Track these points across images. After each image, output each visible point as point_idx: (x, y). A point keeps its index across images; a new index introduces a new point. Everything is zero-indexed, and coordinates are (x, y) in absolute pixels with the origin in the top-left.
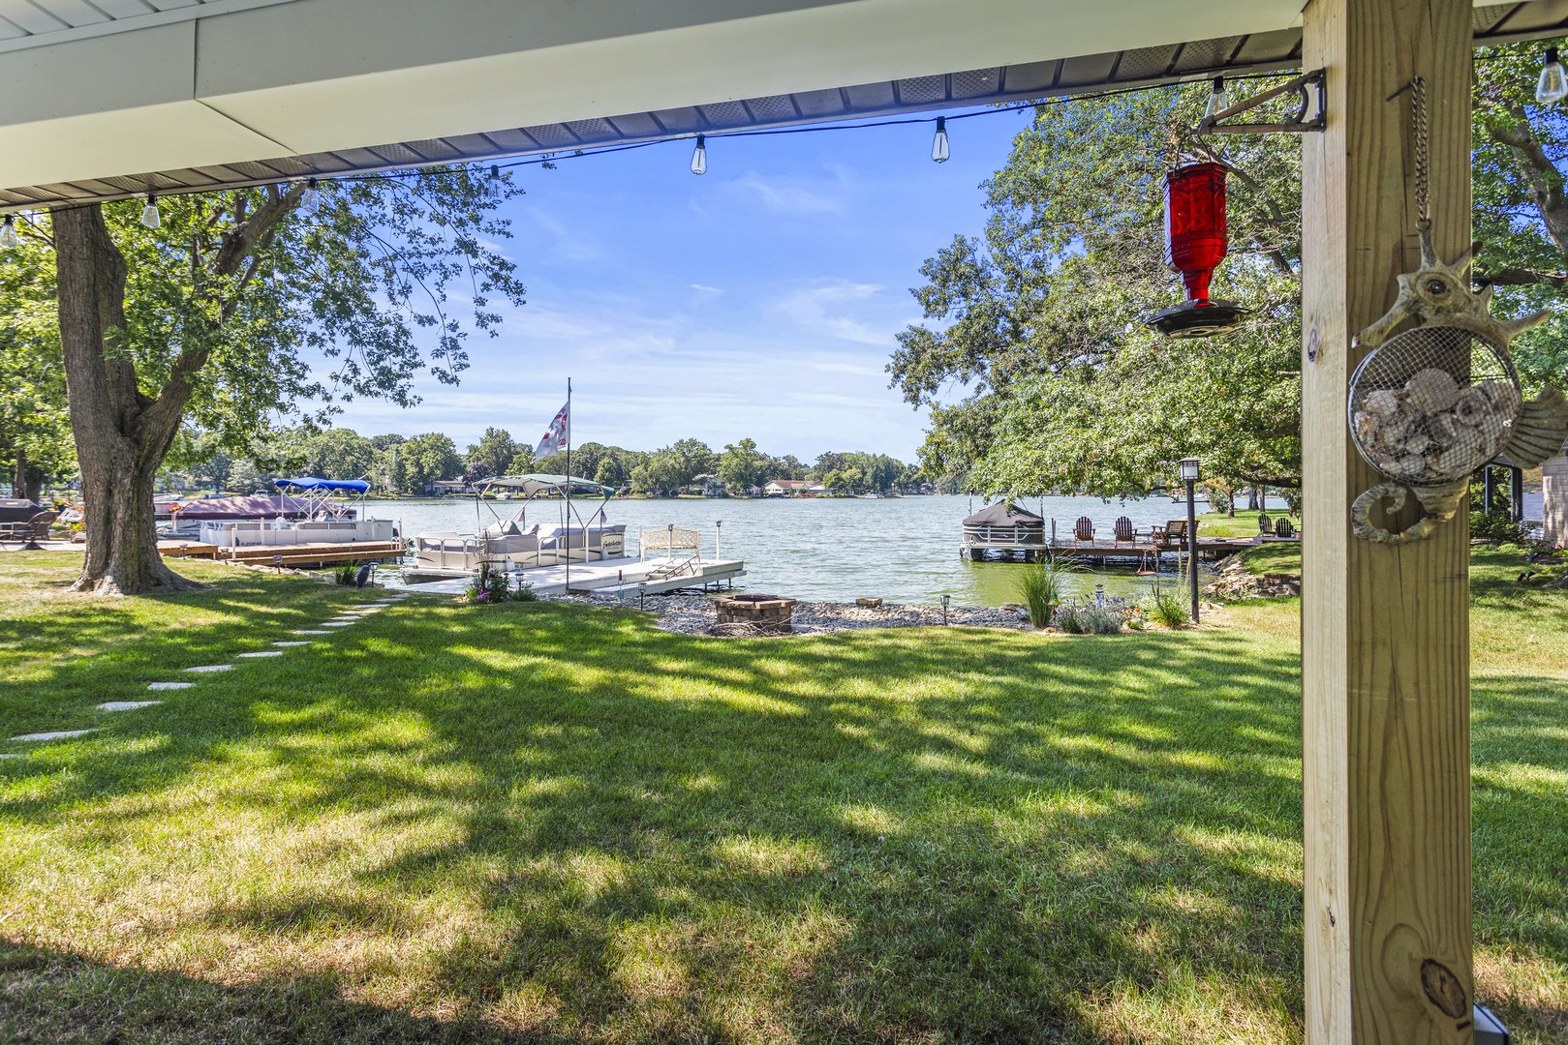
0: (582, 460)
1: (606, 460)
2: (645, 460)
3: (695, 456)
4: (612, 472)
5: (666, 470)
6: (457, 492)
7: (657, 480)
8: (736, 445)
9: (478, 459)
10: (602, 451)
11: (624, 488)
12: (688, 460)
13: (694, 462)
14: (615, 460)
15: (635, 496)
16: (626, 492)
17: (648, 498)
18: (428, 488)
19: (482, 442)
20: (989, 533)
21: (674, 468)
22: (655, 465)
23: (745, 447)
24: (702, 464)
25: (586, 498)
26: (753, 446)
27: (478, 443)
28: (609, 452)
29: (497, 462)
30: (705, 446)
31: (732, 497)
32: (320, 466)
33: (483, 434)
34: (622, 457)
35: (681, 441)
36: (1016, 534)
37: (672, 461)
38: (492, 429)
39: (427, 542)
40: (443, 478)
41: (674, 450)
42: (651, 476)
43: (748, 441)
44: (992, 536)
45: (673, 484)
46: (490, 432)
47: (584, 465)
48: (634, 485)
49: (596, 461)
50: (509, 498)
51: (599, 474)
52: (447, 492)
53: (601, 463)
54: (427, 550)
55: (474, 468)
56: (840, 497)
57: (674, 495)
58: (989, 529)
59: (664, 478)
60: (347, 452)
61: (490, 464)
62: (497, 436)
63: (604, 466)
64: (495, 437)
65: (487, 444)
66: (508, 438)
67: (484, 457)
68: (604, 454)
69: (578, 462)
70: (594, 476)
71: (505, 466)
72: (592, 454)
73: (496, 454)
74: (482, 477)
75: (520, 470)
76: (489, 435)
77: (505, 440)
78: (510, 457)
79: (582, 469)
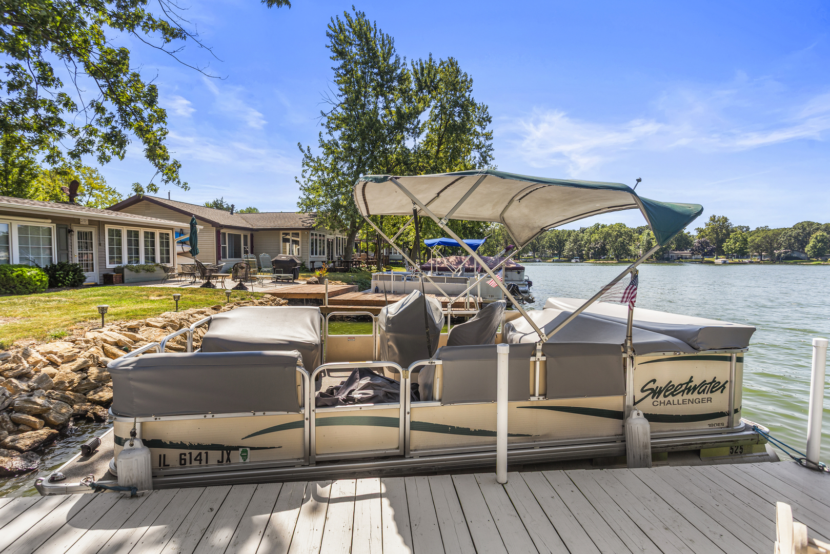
0: (794, 233)
1: (819, 233)
4: (825, 242)
6: (686, 258)
9: (703, 237)
10: (815, 227)
18: (666, 256)
19: (706, 225)
25: (795, 263)
27: (704, 227)
28: (822, 227)
29: (716, 238)
32: (604, 244)
33: (708, 220)
38: (714, 217)
40: (677, 249)
47: (795, 238)
49: (808, 235)
50: (725, 263)
51: (811, 244)
52: (679, 258)
53: (814, 236)
55: (699, 242)
60: (617, 237)
61: (712, 240)
62: (718, 220)
63: (816, 238)
64: (717, 222)
65: (710, 227)
66: (727, 221)
67: (707, 235)
68: (817, 229)
69: (790, 236)
70: (805, 247)
71: (723, 241)
72: (804, 229)
73: (717, 233)
74: (704, 248)
75: (735, 243)
76: (711, 220)
77: (724, 223)
78: (727, 235)
79: (793, 241)
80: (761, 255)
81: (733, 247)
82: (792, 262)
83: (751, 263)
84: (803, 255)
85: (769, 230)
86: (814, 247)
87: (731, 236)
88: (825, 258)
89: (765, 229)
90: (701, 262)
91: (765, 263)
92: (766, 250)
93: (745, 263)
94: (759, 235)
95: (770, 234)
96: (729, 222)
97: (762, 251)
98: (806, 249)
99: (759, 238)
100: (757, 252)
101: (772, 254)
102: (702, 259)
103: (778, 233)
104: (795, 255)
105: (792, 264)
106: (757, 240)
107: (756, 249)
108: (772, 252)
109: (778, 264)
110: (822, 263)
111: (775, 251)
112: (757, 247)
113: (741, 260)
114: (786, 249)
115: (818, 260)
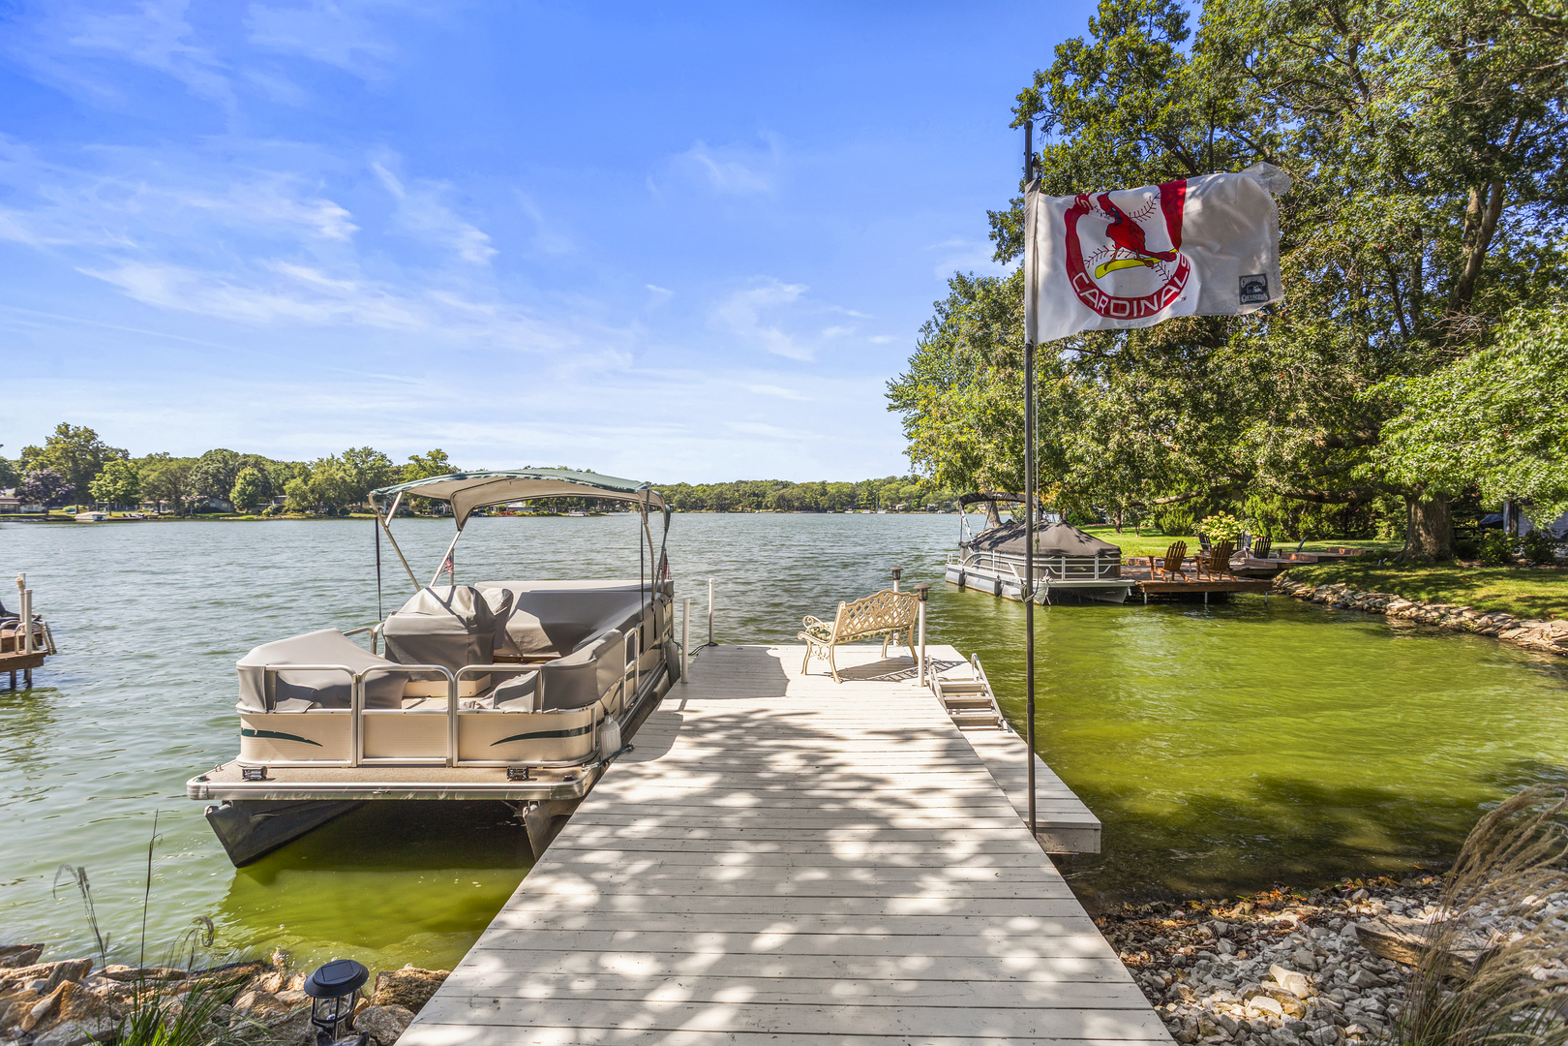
0: (212, 468)
1: (248, 470)
2: (305, 473)
3: (371, 468)
4: (257, 486)
5: (331, 482)
6: (5, 512)
7: (322, 496)
8: (423, 456)
9: (43, 466)
10: (241, 460)
11: (274, 505)
12: (361, 472)
13: (369, 476)
14: (261, 470)
15: (290, 515)
16: (277, 511)
17: (309, 518)
19: (50, 441)
20: (1063, 566)
21: (344, 481)
22: (318, 477)
23: (434, 459)
24: (380, 478)
25: (216, 519)
26: (444, 457)
27: (41, 445)
28: (252, 461)
29: (75, 470)
30: (383, 457)
31: (417, 516)
33: (52, 433)
34: (270, 468)
35: (352, 450)
36: (1097, 566)
37: (341, 474)
38: (67, 426)
39: (291, 679)
41: (343, 460)
42: (312, 491)
43: (438, 451)
44: (1068, 569)
45: (344, 501)
46: (64, 430)
47: (214, 476)
48: (288, 502)
49: (233, 472)
50: (99, 519)
51: (238, 487)
53: (241, 474)
54: (294, 707)
55: (35, 478)
56: (544, 515)
57: (344, 515)
58: (1063, 559)
59: (331, 494)
61: (64, 474)
62: (76, 435)
63: (245, 478)
64: (72, 437)
65: (58, 446)
66: (94, 439)
67: (52, 464)
68: (245, 464)
69: (206, 472)
70: (229, 491)
71: (89, 476)
72: (226, 463)
73: (74, 460)
74: (50, 491)
75: (115, 482)
76: (62, 433)
77: (88, 441)
78: (97, 466)
79: (211, 481)
80: (158, 505)
81: (111, 489)
82: (211, 516)
83: (145, 519)
84: (225, 505)
85: (171, 460)
86: (243, 492)
87: (105, 468)
88: (256, 509)
89: (163, 458)
90: (46, 519)
91: (165, 520)
92: (169, 497)
93: (136, 520)
94: (154, 468)
95: (174, 466)
96: (99, 439)
97: (162, 497)
98: (231, 495)
99: (156, 474)
100: (151, 499)
101: (178, 503)
102: (43, 512)
103: (186, 466)
104: (213, 505)
105: (210, 519)
106: (152, 477)
107: (149, 494)
108: (178, 498)
109: (188, 520)
110: (255, 517)
111: (183, 498)
112: (153, 490)
113: (127, 514)
114: (201, 494)
115: (247, 514)
